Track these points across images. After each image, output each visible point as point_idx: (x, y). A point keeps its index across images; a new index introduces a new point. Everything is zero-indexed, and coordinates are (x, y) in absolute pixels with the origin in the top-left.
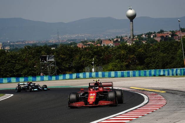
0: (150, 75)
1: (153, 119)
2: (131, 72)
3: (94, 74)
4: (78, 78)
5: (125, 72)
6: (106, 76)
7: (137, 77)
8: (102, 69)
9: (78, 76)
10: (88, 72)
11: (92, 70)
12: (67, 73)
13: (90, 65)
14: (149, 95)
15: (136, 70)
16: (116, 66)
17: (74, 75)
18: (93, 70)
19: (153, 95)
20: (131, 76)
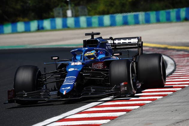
0: (178, 19)
1: (183, 102)
2: (141, 15)
3: (71, 21)
4: (40, 29)
5: (130, 16)
6: (93, 25)
7: (153, 23)
8: (85, 12)
9: (40, 26)
10: (58, 16)
11: (66, 13)
12: (18, 21)
13: (63, 4)
14: (176, 57)
15: (151, 10)
16: (112, 4)
17: (34, 25)
18: (69, 13)
19: (184, 56)
20: (141, 23)
